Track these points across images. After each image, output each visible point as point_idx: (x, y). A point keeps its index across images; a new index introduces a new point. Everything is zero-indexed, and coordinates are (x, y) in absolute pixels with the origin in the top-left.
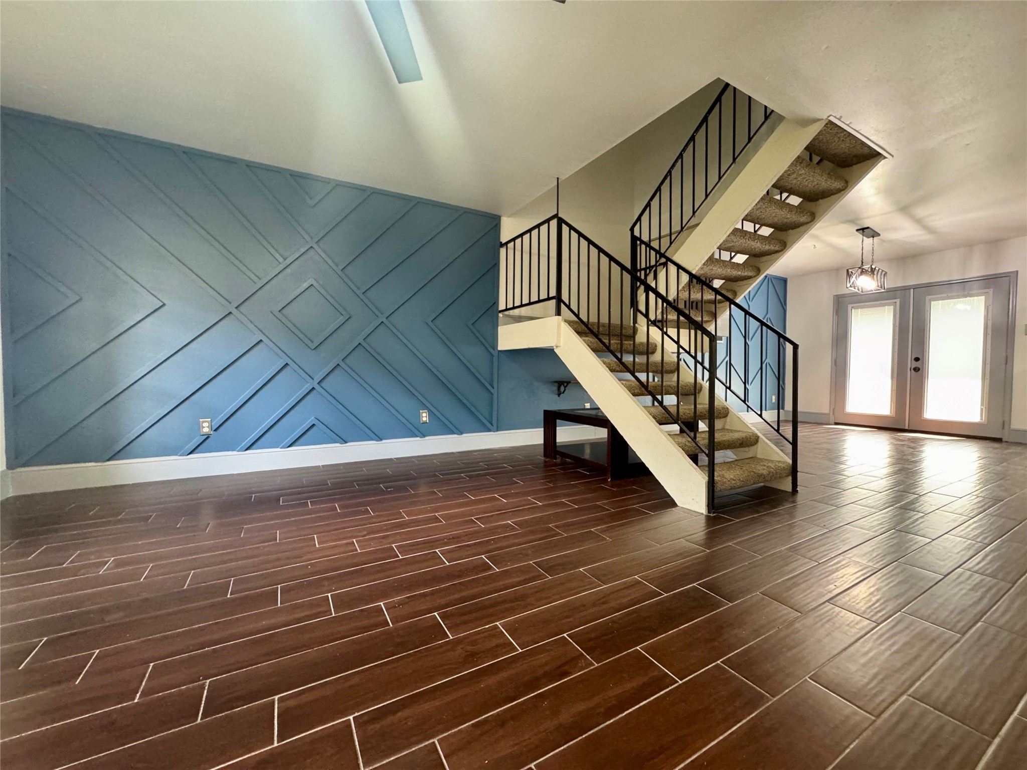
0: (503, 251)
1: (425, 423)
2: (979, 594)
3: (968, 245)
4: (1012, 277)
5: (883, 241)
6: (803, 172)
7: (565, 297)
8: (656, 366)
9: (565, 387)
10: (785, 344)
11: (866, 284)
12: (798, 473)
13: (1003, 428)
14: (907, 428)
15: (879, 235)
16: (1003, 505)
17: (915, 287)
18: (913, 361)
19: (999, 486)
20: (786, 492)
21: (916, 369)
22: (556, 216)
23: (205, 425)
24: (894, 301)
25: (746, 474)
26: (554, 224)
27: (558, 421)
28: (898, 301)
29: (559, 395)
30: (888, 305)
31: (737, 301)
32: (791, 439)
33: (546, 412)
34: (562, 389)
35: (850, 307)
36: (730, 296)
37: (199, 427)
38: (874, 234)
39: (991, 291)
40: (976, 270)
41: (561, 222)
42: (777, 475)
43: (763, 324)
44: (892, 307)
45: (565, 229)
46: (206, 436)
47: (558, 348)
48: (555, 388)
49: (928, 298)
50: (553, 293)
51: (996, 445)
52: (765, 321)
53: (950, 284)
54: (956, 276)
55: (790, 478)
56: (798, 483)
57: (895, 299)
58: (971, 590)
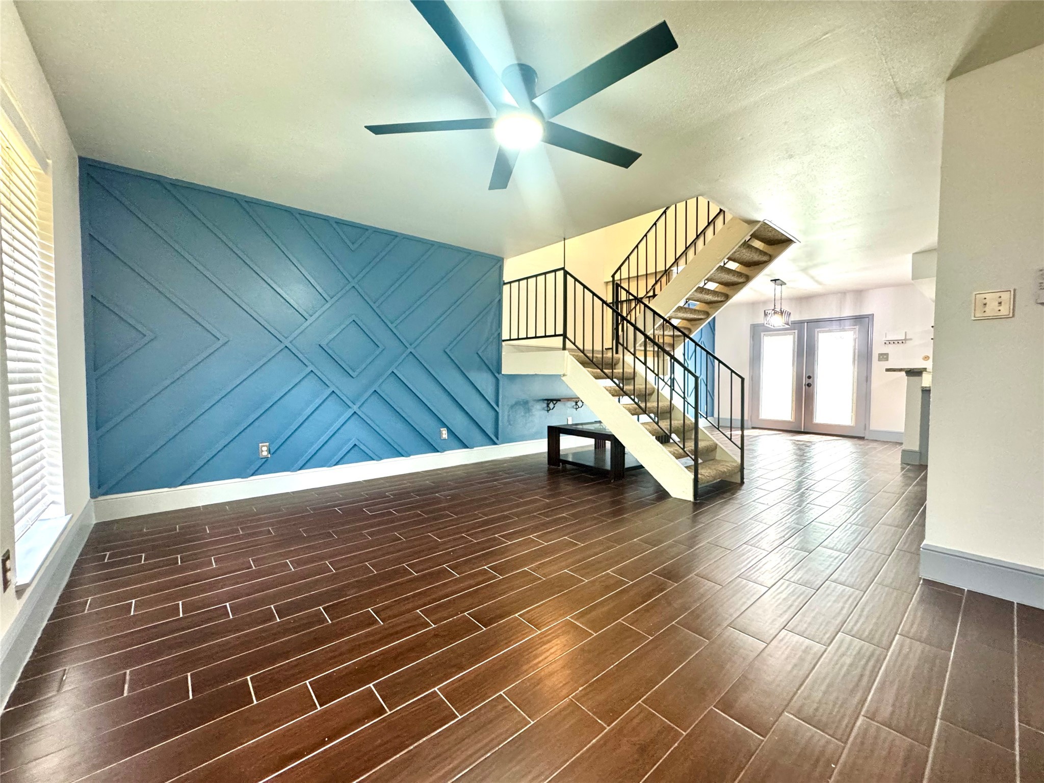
0: (506, 288)
1: (445, 439)
2: (856, 534)
3: (843, 294)
4: (870, 317)
5: (788, 288)
6: (744, 251)
7: (570, 334)
8: (640, 391)
9: (554, 404)
10: (714, 361)
11: (777, 321)
12: (745, 470)
13: (865, 429)
14: (803, 430)
15: (785, 284)
16: (867, 484)
17: (809, 322)
18: (807, 379)
19: (864, 472)
20: (736, 483)
21: (809, 385)
22: (563, 269)
23: (265, 449)
24: (793, 331)
25: (715, 472)
26: (560, 274)
27: (561, 435)
28: (796, 331)
29: (548, 411)
30: (790, 334)
31: (691, 336)
32: (740, 446)
33: (549, 428)
34: (551, 405)
35: (762, 334)
36: (687, 333)
37: (257, 450)
38: (783, 283)
39: (857, 327)
40: (848, 312)
41: (566, 273)
42: (732, 473)
43: (696, 344)
44: (792, 336)
45: (570, 280)
46: (264, 460)
47: (565, 377)
48: (545, 405)
49: (817, 330)
50: (560, 331)
51: (861, 442)
52: (700, 344)
53: (830, 320)
54: (835, 315)
55: (739, 473)
56: (745, 477)
57: (795, 330)
58: (852, 533)
